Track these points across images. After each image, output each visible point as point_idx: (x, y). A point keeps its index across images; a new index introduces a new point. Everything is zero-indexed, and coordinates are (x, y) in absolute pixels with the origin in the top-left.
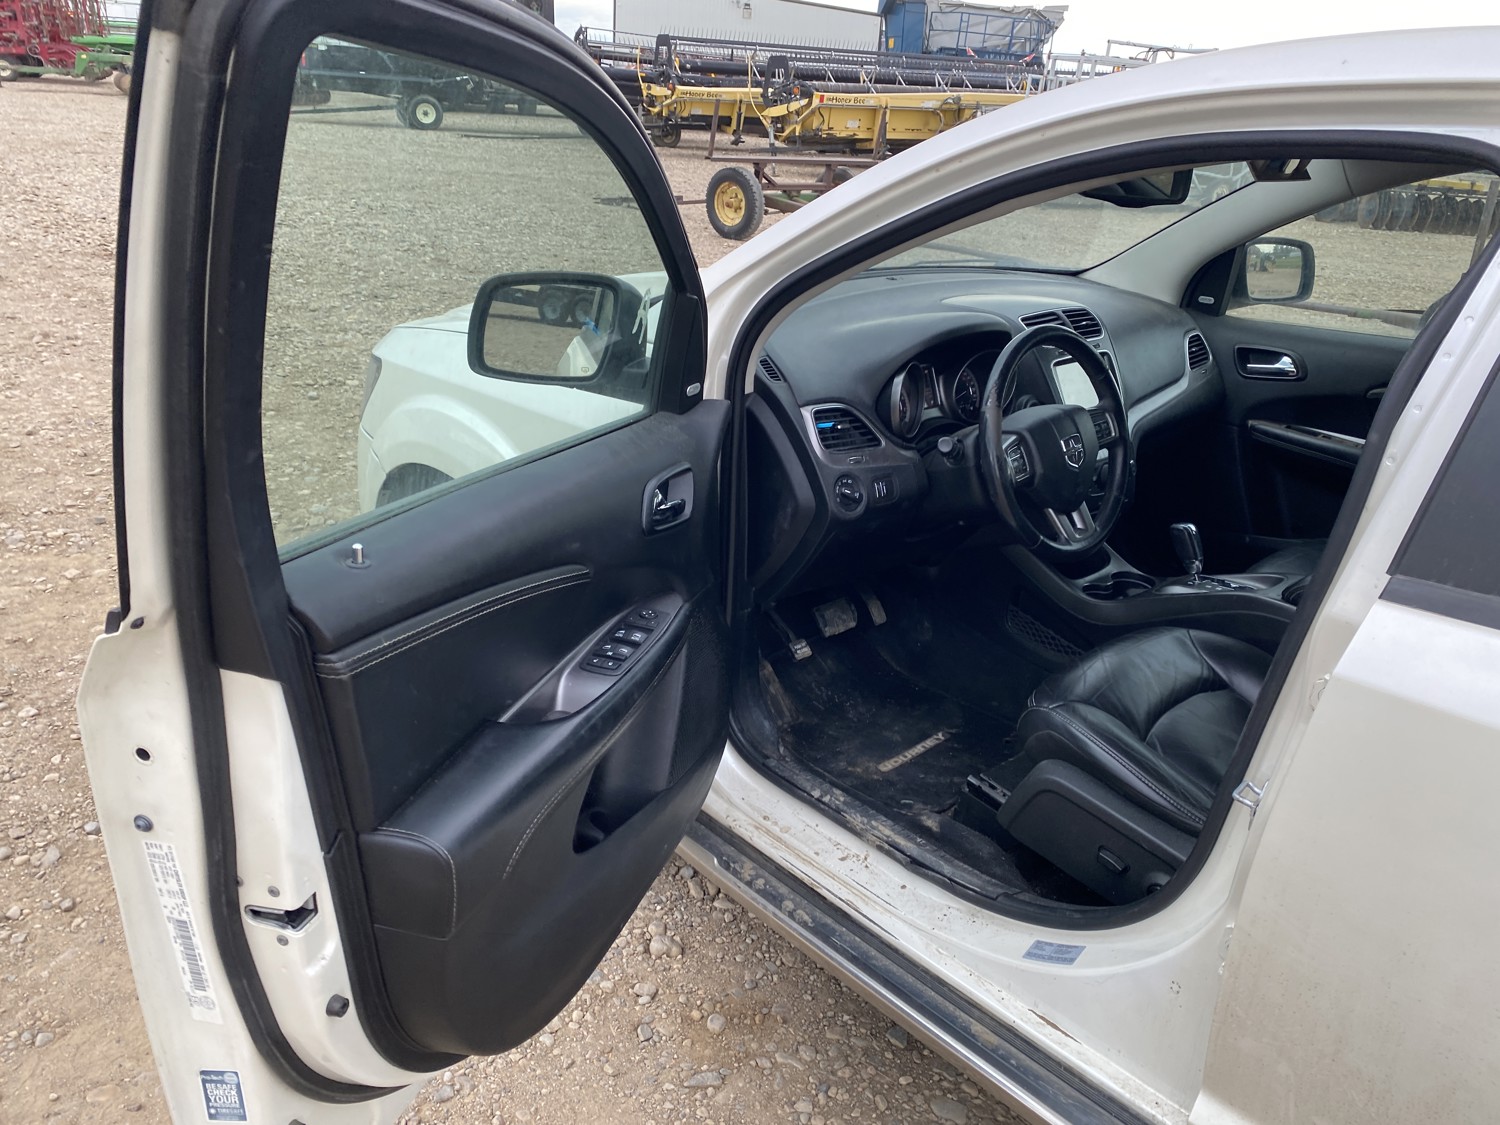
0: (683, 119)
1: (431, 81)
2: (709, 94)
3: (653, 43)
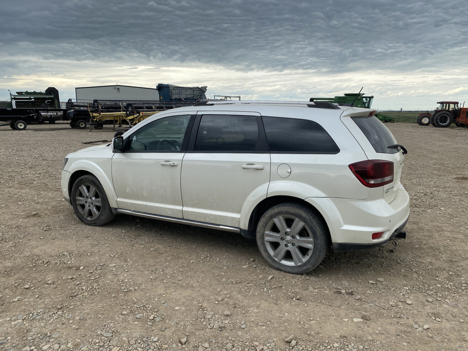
0: (103, 121)
1: (22, 116)
2: (110, 114)
3: (92, 102)
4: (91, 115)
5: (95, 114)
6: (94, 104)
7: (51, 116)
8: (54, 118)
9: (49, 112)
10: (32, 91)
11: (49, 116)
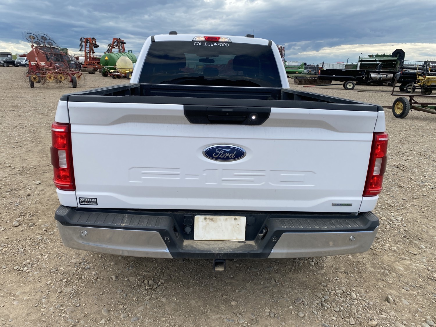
0: (428, 86)
1: (353, 77)
3: (422, 64)
4: (417, 78)
5: (421, 78)
6: (424, 66)
7: (380, 78)
8: (383, 80)
9: (380, 74)
10: (383, 54)
11: (379, 78)
